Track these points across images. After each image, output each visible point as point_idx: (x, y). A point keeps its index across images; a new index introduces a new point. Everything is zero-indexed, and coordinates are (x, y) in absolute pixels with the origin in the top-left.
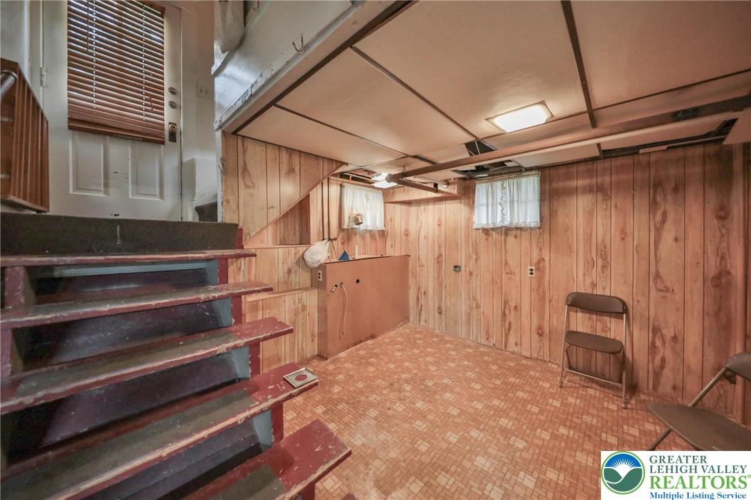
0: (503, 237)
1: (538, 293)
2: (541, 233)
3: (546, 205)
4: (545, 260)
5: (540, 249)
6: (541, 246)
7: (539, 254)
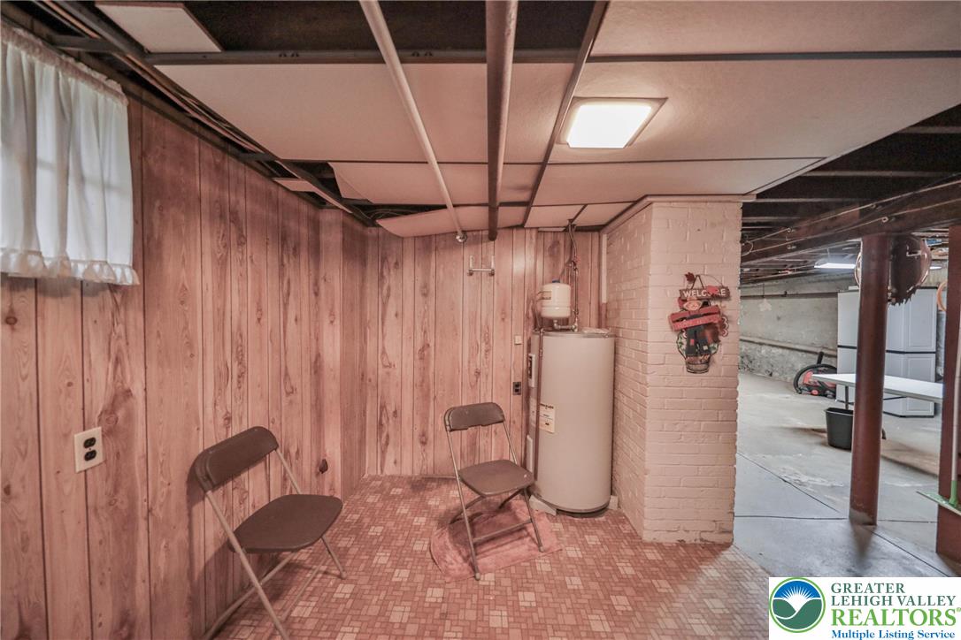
2: (117, 306)
4: (132, 395)
5: (117, 359)
6: (119, 350)
7: (114, 378)
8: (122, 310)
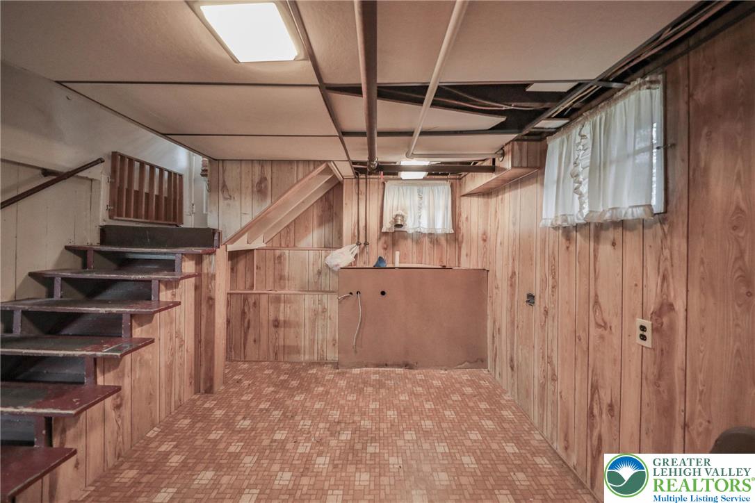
0: (592, 244)
1: (658, 393)
2: (665, 235)
3: (678, 154)
4: (674, 309)
5: (664, 276)
6: (666, 270)
7: (662, 291)
8: (669, 238)
